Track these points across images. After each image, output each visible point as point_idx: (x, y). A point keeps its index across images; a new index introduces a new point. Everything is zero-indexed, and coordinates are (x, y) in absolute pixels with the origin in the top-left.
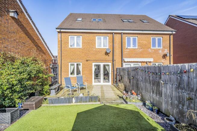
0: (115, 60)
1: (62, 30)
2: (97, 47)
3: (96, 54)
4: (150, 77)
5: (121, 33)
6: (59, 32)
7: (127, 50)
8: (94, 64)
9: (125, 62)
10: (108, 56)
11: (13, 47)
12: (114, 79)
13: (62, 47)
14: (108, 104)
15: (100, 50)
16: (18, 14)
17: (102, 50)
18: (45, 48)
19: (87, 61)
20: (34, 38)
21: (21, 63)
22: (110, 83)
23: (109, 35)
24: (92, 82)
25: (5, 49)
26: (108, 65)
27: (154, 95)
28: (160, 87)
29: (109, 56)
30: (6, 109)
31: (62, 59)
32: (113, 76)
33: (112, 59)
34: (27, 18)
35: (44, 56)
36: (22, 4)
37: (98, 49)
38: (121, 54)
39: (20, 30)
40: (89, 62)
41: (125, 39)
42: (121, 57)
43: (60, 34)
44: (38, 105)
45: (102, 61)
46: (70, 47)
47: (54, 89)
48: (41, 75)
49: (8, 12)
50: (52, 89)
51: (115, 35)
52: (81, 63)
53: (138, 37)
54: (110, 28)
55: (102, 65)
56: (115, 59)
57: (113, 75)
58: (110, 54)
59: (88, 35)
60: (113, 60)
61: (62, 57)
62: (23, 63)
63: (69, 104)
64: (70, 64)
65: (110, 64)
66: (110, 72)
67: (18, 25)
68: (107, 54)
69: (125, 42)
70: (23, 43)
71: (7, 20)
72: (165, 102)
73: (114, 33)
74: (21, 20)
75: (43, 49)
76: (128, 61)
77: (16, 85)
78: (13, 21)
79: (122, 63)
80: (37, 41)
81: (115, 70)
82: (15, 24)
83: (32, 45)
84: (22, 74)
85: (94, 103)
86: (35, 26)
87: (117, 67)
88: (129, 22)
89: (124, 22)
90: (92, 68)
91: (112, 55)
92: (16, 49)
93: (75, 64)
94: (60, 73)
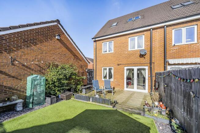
0: (154, 63)
1: (97, 39)
2: (129, 50)
3: (129, 57)
4: (181, 85)
5: (163, 27)
6: (94, 41)
7: (175, 48)
8: (126, 68)
9: (170, 65)
10: (143, 58)
11: (58, 58)
12: (152, 86)
13: (97, 54)
14: (120, 111)
15: (133, 53)
16: (60, 36)
17: (136, 52)
18: (81, 56)
19: (118, 65)
20: (72, 50)
21: (61, 68)
22: (146, 91)
23: (145, 33)
24: (124, 87)
25: (53, 59)
26: (144, 69)
27: (185, 114)
28: (190, 101)
29: (145, 58)
30: (52, 96)
31: (97, 64)
32: (150, 83)
33: (149, 62)
34: (67, 37)
35: (81, 63)
36: (63, 28)
37: (131, 52)
38: (163, 54)
39: (62, 46)
40: (120, 66)
41: (171, 33)
42: (163, 58)
43: (95, 43)
44: (68, 98)
45: (135, 64)
46: (103, 53)
47: (84, 89)
48: (74, 77)
49: (55, 36)
50: (83, 89)
51: (153, 31)
52: (113, 68)
53: (197, 25)
54: (147, 24)
55: (136, 69)
56: (153, 61)
57: (150, 81)
58: (146, 55)
59: (119, 38)
60: (151, 63)
61: (97, 63)
62: (62, 68)
63: (87, 102)
64: (103, 68)
65: (147, 68)
66: (147, 77)
67: (61, 43)
68: (142, 56)
69: (171, 37)
70: (64, 55)
71: (54, 41)
72: (196, 128)
73: (151, 29)
74: (63, 39)
75: (79, 57)
76: (174, 63)
77: (56, 82)
78: (58, 41)
79: (165, 67)
80: (74, 52)
81: (154, 75)
82: (59, 43)
83: (71, 55)
84: (61, 75)
85: (107, 106)
86: (73, 41)
87: (156, 71)
88: (184, 5)
89: (173, 9)
90: (124, 72)
91: (149, 57)
92: (60, 59)
93: (108, 68)
94: (95, 76)
